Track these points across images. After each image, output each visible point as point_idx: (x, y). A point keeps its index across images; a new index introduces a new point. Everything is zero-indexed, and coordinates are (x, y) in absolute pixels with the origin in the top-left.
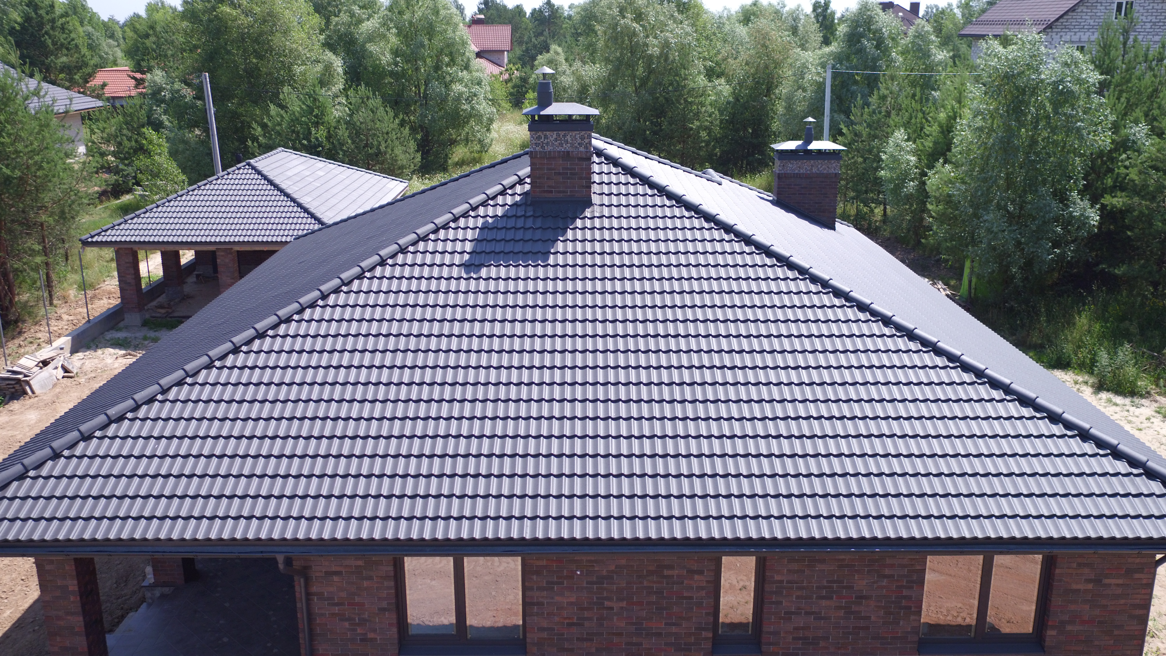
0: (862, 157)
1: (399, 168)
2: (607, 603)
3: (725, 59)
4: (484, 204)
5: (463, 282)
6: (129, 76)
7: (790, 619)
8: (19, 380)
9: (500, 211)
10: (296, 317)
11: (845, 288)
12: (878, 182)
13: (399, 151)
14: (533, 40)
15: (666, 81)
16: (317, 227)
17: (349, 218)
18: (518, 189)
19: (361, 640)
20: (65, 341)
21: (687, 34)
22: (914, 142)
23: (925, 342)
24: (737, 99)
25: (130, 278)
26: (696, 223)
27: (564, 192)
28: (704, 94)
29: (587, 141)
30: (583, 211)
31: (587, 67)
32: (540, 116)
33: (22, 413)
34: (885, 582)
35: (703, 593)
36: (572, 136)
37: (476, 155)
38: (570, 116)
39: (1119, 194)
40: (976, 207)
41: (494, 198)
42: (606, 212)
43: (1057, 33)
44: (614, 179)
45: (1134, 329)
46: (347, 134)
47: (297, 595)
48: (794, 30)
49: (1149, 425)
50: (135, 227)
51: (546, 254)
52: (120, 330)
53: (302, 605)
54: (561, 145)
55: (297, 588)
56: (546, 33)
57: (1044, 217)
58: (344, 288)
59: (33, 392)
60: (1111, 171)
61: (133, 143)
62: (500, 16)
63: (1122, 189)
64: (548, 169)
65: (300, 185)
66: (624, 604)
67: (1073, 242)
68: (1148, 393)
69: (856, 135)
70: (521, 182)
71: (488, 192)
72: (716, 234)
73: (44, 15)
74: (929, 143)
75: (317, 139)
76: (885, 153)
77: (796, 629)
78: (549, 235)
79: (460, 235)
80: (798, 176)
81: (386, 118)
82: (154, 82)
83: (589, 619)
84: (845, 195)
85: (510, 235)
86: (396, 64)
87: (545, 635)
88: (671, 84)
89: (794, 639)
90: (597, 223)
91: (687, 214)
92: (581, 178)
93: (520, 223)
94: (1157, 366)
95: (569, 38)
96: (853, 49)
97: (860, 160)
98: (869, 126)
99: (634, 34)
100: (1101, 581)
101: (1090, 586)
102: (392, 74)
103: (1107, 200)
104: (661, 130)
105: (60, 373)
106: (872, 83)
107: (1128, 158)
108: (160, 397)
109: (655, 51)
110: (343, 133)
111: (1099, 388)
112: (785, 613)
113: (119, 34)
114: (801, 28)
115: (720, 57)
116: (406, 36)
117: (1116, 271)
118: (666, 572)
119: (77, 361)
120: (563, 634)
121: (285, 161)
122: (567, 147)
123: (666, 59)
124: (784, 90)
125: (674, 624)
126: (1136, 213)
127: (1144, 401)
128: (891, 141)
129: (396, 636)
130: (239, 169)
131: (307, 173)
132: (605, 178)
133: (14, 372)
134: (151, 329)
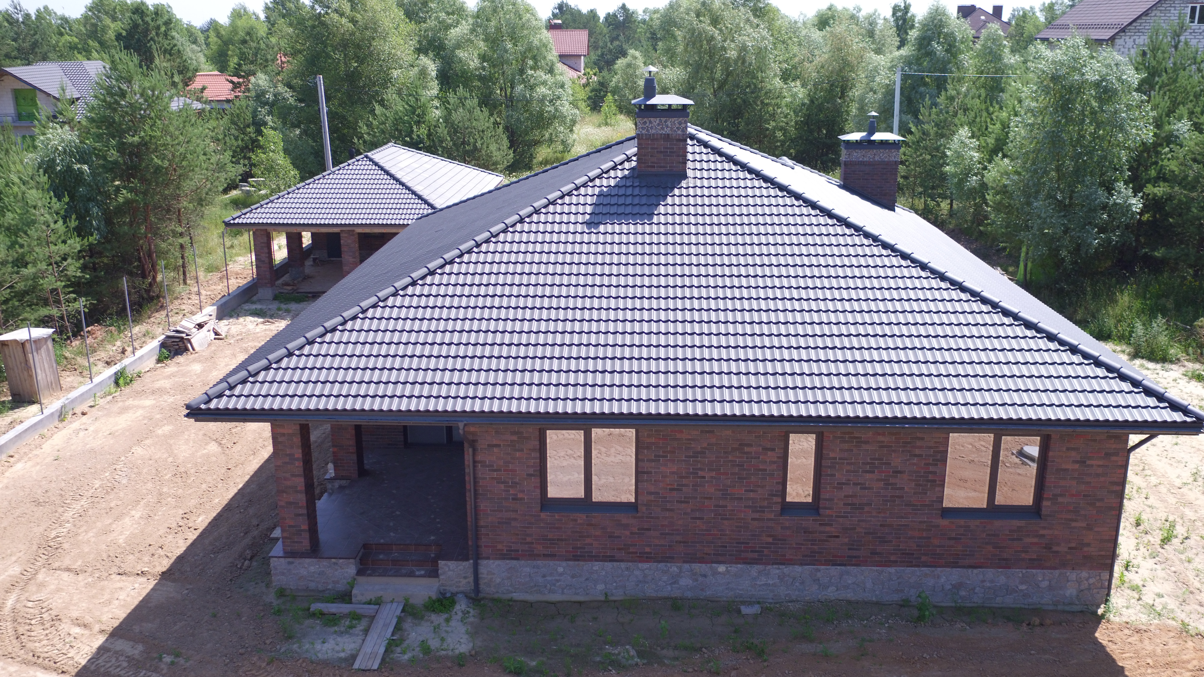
0: (930, 154)
1: (493, 164)
2: (700, 473)
3: (801, 62)
4: (599, 177)
5: (586, 236)
6: (227, 80)
7: (842, 488)
8: (182, 338)
9: (612, 183)
10: (457, 260)
11: (892, 242)
12: (943, 177)
13: (493, 147)
14: (609, 44)
15: (743, 83)
16: (430, 211)
17: (461, 202)
18: (627, 165)
19: (513, 499)
20: (211, 310)
21: (764, 38)
22: (978, 140)
23: (953, 282)
24: (812, 101)
25: (264, 256)
26: (772, 192)
27: (664, 167)
28: (780, 96)
29: (683, 125)
30: (680, 182)
31: (667, 71)
32: (646, 105)
33: (187, 365)
34: (915, 460)
35: (774, 467)
36: (672, 123)
37: (559, 155)
38: (670, 105)
39: (1161, 184)
40: (1028, 196)
41: (607, 172)
42: (699, 183)
43: (1130, 37)
44: (705, 157)
45: (1170, 304)
46: (446, 132)
47: (466, 463)
48: (871, 34)
49: (1175, 384)
50: (270, 211)
51: (651, 215)
52: (253, 303)
53: (469, 470)
54: (663, 129)
55: (466, 457)
56: (622, 37)
57: (1090, 204)
58: (493, 240)
59: (194, 349)
60: (1156, 163)
61: (240, 142)
62: (574, 21)
63: (1165, 180)
64: (652, 148)
65: (412, 175)
66: (713, 474)
67: (1118, 227)
68: (1178, 360)
69: (924, 134)
70: (628, 159)
71: (602, 167)
72: (788, 201)
73: (150, 22)
74: (991, 141)
75: (418, 136)
76: (949, 149)
77: (846, 496)
78: (653, 200)
79: (582, 200)
80: (862, 163)
81: (481, 117)
82: (259, 86)
83: (686, 485)
84: (913, 190)
85: (621, 201)
86: (484, 68)
87: (652, 498)
88: (749, 86)
89: (845, 504)
90: (691, 192)
91: (764, 185)
92: (678, 156)
93: (629, 191)
94: (1188, 337)
95: (644, 43)
96: (923, 51)
97: (928, 157)
98: (937, 125)
99: (713, 38)
100: (1085, 462)
101: (1077, 466)
102: (481, 78)
103: (1149, 189)
104: (738, 130)
105: (213, 336)
106: (941, 85)
107: (1171, 151)
108: (361, 315)
109: (732, 54)
110: (442, 131)
111: (1135, 355)
112: (838, 484)
113: (201, 39)
114: (878, 32)
115: (797, 59)
116: (494, 41)
117: (1156, 254)
118: (746, 449)
119: (223, 326)
120: (666, 498)
121: (396, 154)
122: (667, 131)
123: (744, 62)
124: (856, 93)
125: (752, 491)
126: (1175, 202)
127: (1173, 367)
128: (956, 138)
129: (539, 496)
130: (358, 161)
131: (416, 165)
132: (698, 157)
133: (177, 332)
134: (281, 302)
